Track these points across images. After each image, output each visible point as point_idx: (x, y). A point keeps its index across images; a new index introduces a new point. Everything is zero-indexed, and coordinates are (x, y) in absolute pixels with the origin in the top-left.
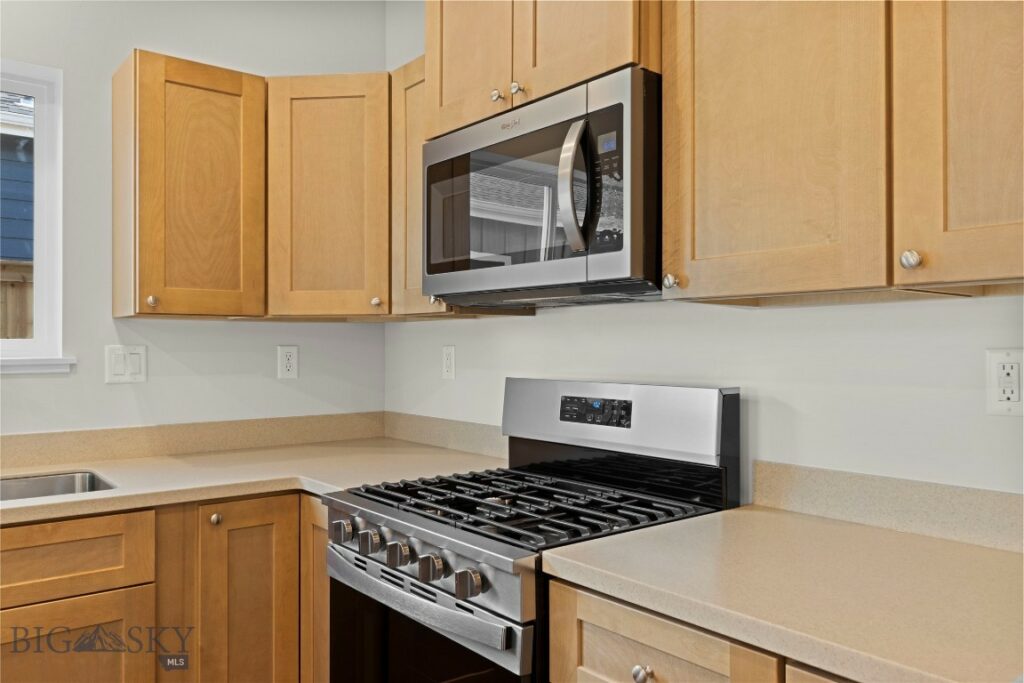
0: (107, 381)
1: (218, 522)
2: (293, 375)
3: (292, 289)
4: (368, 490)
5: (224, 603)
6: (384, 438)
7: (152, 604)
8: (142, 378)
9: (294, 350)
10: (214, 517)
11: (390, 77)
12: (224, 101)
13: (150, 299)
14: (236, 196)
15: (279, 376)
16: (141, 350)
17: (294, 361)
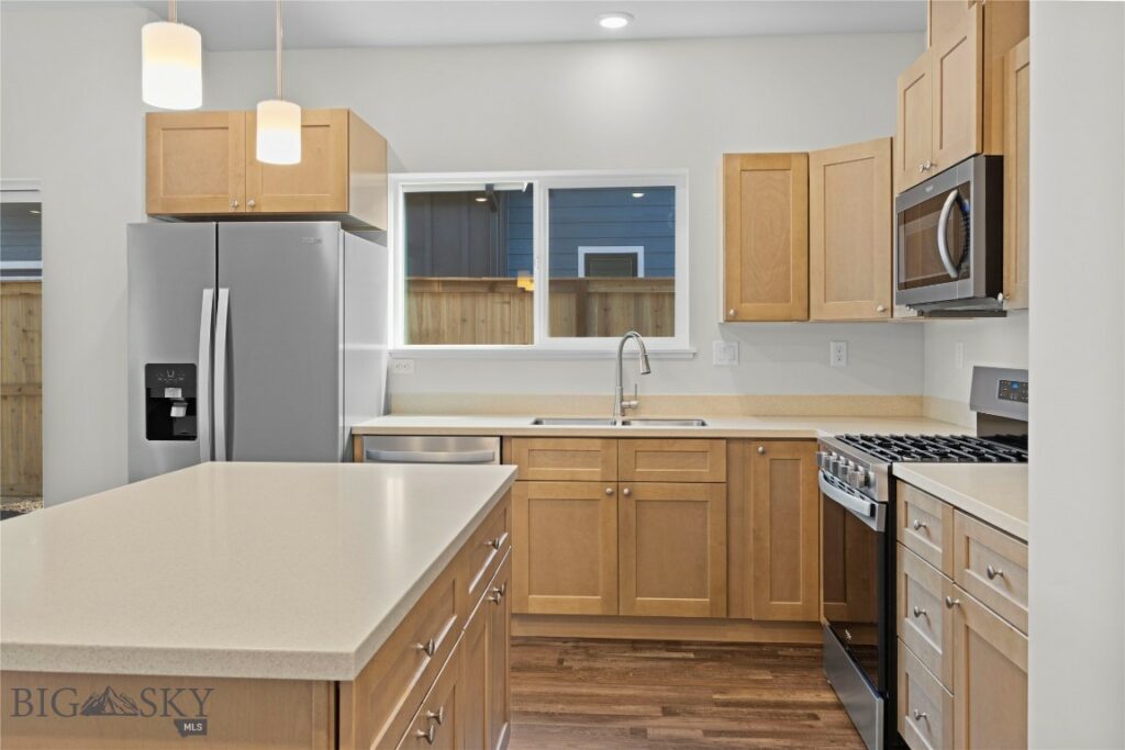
0: (715, 363)
1: (763, 452)
2: (843, 363)
3: (825, 301)
4: (848, 438)
5: (768, 504)
6: (922, 417)
7: (724, 496)
8: (735, 363)
9: (843, 345)
10: (760, 449)
11: (892, 139)
12: (778, 175)
13: (732, 312)
14: (787, 239)
15: (832, 364)
16: (735, 344)
17: (843, 353)
